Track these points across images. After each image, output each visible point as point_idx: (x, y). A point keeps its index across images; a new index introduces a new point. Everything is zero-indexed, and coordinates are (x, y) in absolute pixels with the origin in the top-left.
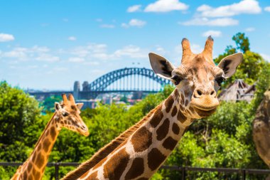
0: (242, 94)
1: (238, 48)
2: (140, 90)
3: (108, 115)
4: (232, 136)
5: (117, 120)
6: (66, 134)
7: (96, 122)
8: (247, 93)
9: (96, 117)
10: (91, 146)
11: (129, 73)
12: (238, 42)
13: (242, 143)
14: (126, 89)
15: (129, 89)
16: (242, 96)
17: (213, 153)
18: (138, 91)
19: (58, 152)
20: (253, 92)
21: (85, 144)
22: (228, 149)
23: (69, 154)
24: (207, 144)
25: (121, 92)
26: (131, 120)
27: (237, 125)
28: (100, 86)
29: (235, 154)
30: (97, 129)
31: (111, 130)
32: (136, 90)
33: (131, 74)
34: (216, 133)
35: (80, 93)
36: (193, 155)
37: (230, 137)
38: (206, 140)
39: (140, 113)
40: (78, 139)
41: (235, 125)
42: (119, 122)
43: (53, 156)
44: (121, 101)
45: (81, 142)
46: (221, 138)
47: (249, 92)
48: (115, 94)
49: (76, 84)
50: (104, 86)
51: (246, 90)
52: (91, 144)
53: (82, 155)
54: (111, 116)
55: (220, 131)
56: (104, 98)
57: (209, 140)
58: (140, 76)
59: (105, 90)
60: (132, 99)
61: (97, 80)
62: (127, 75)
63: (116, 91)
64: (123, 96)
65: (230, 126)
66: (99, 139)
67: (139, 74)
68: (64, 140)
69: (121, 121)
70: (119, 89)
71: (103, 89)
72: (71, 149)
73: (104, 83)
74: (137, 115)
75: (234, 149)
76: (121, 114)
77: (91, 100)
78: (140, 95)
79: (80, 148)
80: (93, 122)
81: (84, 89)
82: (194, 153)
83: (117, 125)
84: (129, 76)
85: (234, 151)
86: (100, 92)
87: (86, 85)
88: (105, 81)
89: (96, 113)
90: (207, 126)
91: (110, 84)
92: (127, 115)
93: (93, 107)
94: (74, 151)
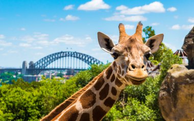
0: (150, 71)
1: (147, 38)
2: (72, 68)
3: (50, 86)
4: (143, 103)
5: (57, 90)
6: (18, 100)
7: (40, 91)
8: (153, 71)
9: (41, 88)
10: (37, 110)
11: (64, 55)
12: (146, 33)
13: (150, 109)
14: (61, 68)
15: (64, 68)
16: (150, 73)
17: (128, 116)
18: (71, 69)
19: (12, 114)
20: (158, 70)
21: (32, 108)
22: (140, 112)
23: (20, 115)
24: (124, 108)
25: (58, 69)
26: (67, 90)
27: (146, 95)
28: (42, 65)
29: (144, 117)
30: (42, 96)
31: (52, 97)
32: (69, 68)
33: (66, 56)
34: (130, 101)
35: (27, 70)
36: (113, 116)
37: (141, 104)
38: (123, 105)
39: (74, 85)
40: (27, 104)
41: (145, 95)
42: (58, 92)
43: (8, 117)
44: (58, 76)
45: (30, 106)
46: (134, 104)
47: (155, 70)
48: (54, 71)
49: (24, 63)
50: (46, 65)
51: (153, 68)
52: (37, 108)
53: (30, 116)
54: (52, 87)
55: (134, 99)
56: (45, 74)
57: (125, 106)
58: (73, 58)
59: (46, 68)
60: (67, 75)
61: (40, 61)
62: (63, 57)
63: (55, 69)
64: (59, 72)
65: (141, 95)
66: (43, 105)
67: (71, 56)
68: (16, 105)
69: (60, 91)
70: (56, 68)
71: (44, 67)
72: (22, 112)
73: (45, 63)
74: (72, 86)
75: (144, 113)
76: (59, 86)
77: (35, 76)
78: (72, 72)
79: (28, 111)
80: (38, 92)
81: (30, 67)
82: (114, 115)
83: (56, 93)
84: (64, 58)
85: (144, 114)
86: (42, 70)
87: (32, 64)
88: (46, 61)
89: (41, 84)
90: (124, 95)
91: (50, 63)
92: (64, 86)
93: (37, 81)
94: (24, 113)
